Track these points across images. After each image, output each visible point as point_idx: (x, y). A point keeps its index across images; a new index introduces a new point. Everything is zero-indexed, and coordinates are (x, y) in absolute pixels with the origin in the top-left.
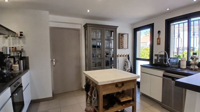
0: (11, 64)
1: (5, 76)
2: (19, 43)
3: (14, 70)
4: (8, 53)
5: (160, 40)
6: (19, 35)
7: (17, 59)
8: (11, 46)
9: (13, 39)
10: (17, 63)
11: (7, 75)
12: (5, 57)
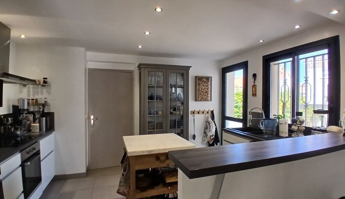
0: (29, 122)
1: (19, 139)
2: (42, 93)
3: (32, 131)
4: (26, 107)
5: (256, 89)
6: (42, 83)
7: (38, 116)
8: (31, 98)
9: (33, 88)
10: (37, 121)
11: (21, 138)
12: (21, 112)
